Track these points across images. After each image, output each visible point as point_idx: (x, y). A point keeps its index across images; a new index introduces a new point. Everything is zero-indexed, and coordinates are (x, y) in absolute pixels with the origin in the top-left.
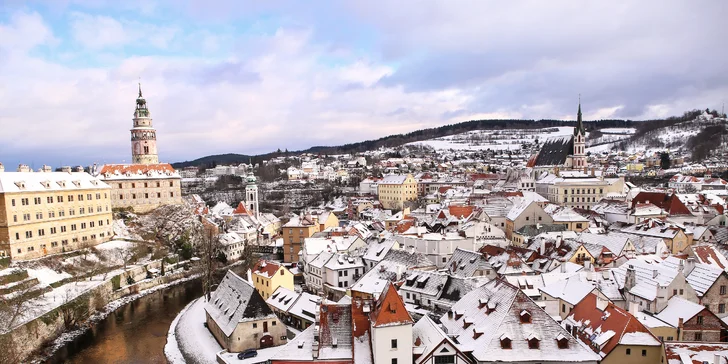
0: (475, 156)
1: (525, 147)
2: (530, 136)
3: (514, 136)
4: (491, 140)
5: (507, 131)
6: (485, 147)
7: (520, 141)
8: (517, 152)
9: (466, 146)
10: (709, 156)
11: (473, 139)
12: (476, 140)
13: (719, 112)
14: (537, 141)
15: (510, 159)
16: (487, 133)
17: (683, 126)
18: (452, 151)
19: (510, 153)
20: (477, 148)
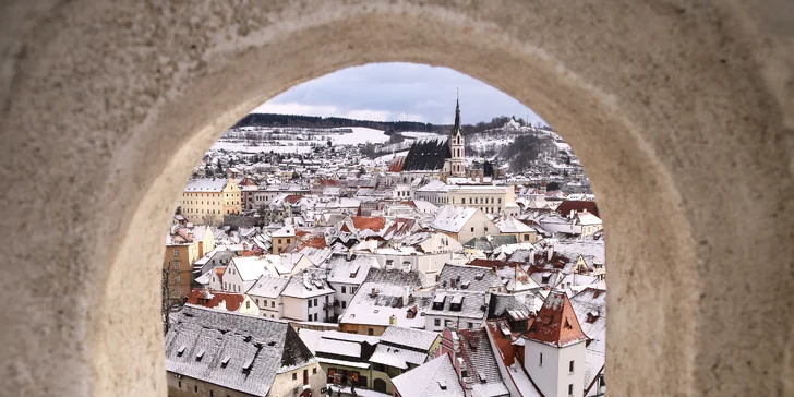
0: (256, 159)
1: (317, 151)
2: (319, 137)
3: (300, 136)
4: (272, 139)
5: (290, 129)
6: (266, 148)
7: (309, 142)
8: (309, 157)
9: (240, 147)
10: (529, 167)
11: (249, 137)
12: (254, 140)
13: (525, 120)
14: (329, 143)
15: (302, 163)
16: (265, 131)
17: (494, 132)
18: (225, 152)
19: (300, 157)
20: (257, 150)
